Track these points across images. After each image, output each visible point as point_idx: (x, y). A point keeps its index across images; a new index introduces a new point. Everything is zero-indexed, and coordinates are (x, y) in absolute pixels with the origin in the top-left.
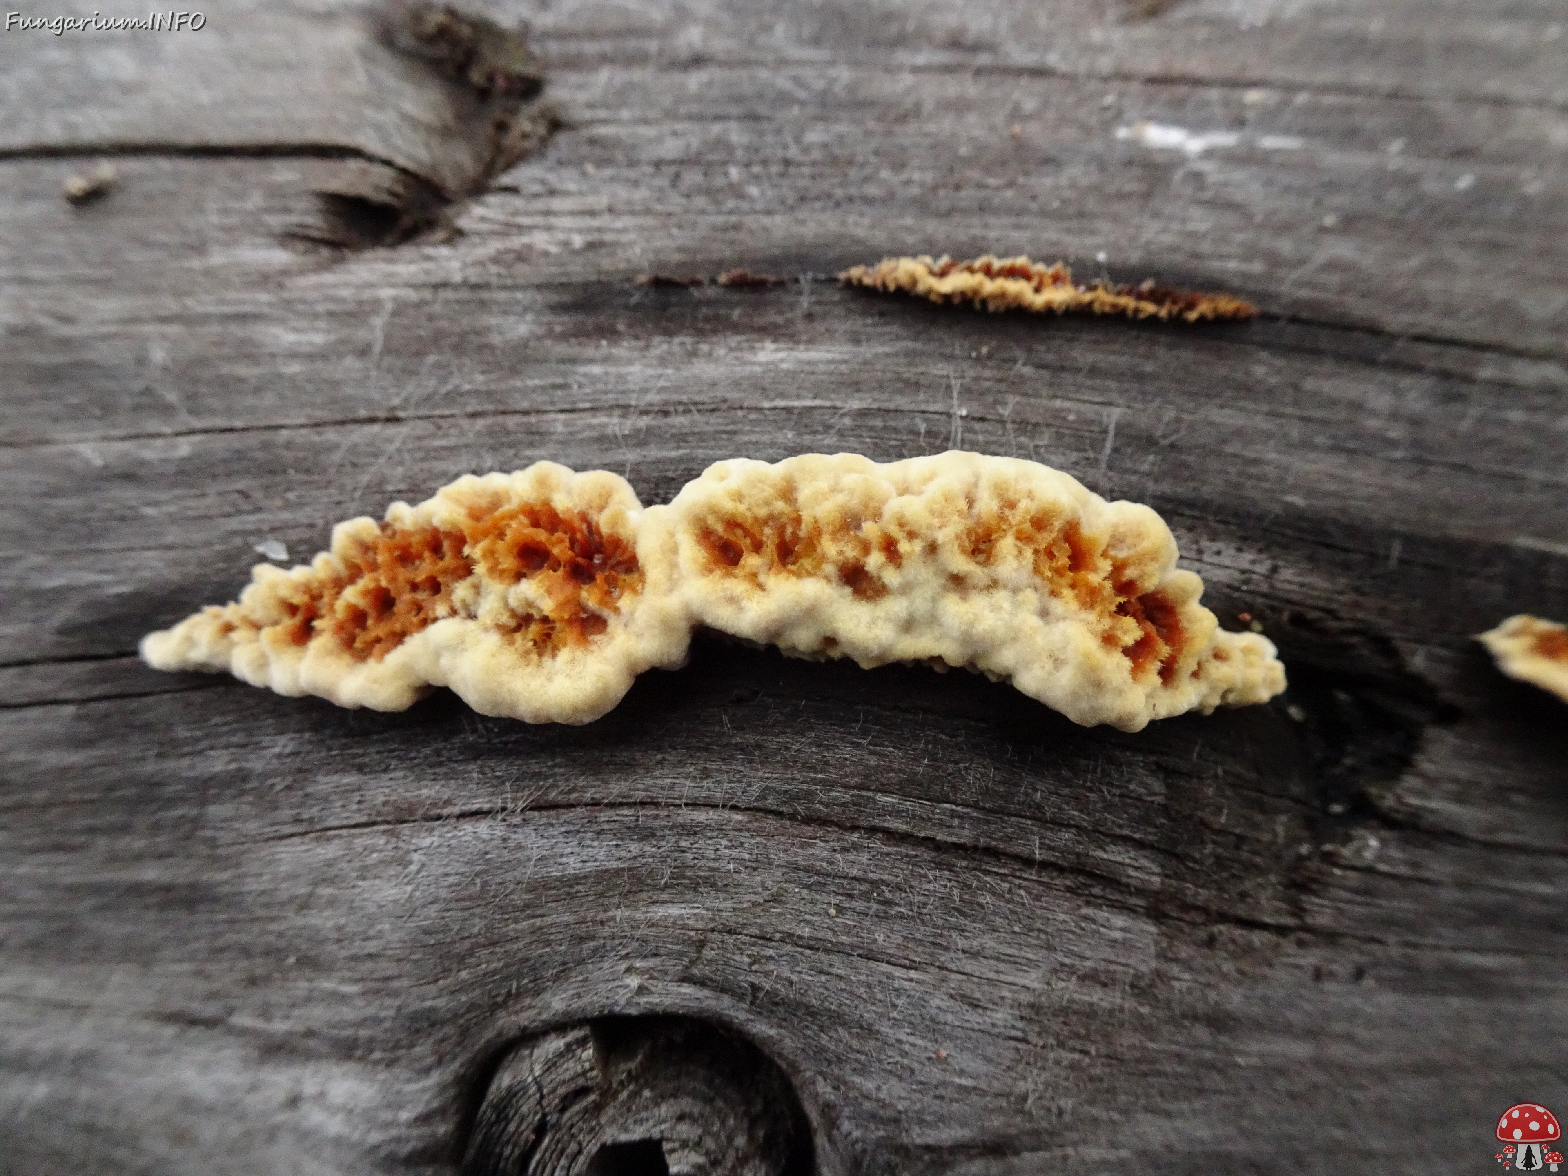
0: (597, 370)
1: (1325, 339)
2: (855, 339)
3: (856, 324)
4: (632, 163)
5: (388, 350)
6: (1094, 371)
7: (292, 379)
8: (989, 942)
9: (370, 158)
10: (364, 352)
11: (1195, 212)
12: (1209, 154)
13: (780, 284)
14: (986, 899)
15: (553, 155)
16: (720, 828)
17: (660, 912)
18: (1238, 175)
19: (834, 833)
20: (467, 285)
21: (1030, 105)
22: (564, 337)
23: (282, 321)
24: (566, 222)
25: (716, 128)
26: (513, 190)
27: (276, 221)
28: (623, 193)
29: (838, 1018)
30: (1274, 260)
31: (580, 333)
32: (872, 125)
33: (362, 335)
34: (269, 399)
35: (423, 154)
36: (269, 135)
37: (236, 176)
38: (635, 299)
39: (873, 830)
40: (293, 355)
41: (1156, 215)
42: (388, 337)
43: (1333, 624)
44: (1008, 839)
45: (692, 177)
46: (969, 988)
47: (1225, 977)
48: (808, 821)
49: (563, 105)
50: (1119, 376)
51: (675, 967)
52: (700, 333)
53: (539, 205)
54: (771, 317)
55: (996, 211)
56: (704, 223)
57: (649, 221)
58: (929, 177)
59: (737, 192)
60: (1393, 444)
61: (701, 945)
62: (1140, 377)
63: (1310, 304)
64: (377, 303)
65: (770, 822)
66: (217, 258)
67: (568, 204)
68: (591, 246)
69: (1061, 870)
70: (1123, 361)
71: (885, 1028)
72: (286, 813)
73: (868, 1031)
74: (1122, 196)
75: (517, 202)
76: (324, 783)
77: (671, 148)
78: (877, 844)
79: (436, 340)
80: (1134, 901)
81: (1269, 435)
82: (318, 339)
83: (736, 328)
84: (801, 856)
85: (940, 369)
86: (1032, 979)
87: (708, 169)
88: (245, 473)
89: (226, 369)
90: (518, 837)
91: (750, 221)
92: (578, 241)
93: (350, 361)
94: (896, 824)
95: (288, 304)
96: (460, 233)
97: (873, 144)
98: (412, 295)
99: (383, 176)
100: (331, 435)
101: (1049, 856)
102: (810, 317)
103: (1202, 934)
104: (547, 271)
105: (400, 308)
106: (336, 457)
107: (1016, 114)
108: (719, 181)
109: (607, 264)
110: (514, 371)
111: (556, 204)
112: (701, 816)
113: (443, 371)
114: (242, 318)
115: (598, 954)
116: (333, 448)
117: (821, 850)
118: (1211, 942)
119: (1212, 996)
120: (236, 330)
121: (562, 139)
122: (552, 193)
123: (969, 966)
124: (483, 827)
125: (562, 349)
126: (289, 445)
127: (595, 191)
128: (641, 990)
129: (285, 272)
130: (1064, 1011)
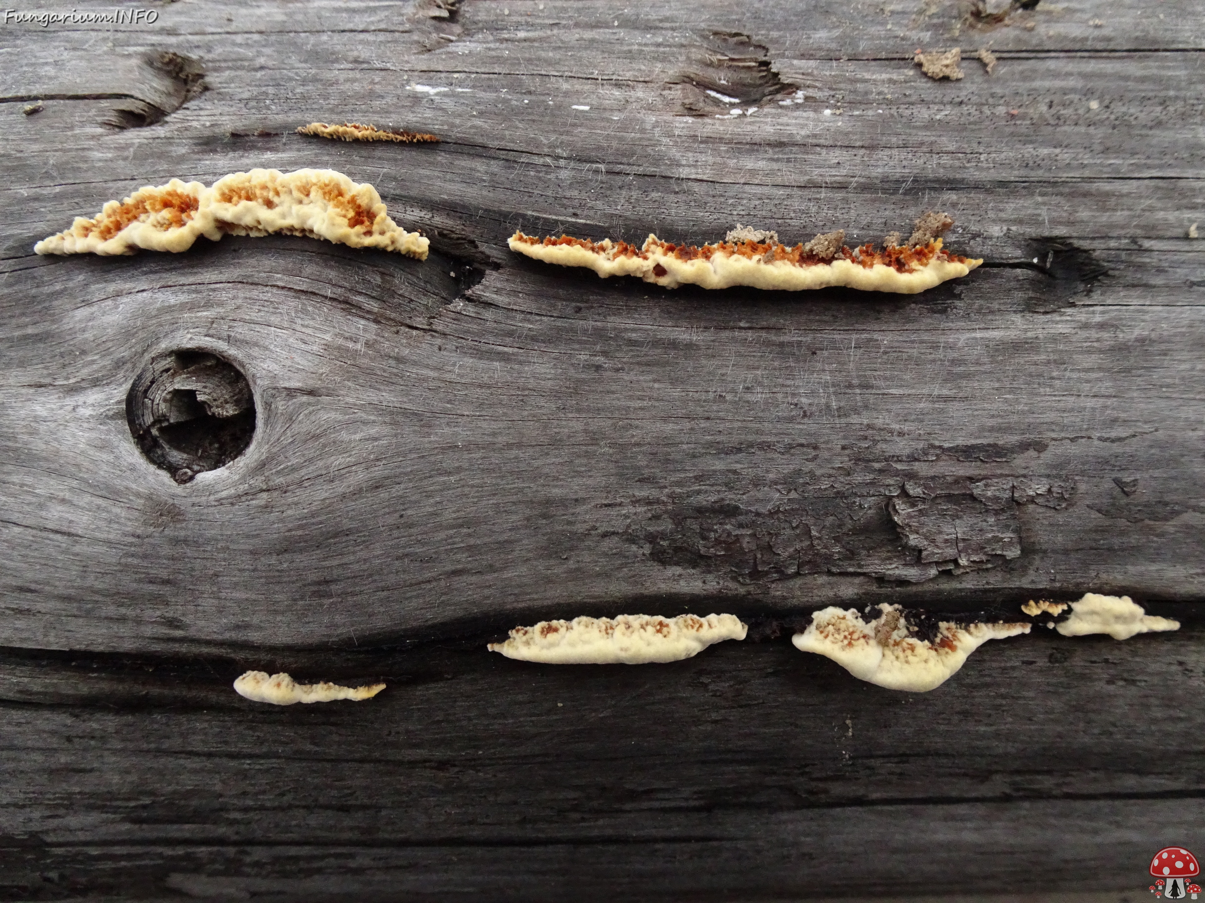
0: (208, 162)
1: (466, 149)
2: (299, 150)
3: (301, 146)
4: (231, 99)
5: (134, 158)
6: (380, 158)
7: (99, 168)
8: (311, 323)
9: (137, 99)
10: (125, 159)
11: (428, 111)
12: (437, 94)
13: (277, 134)
14: (310, 309)
15: (203, 97)
16: (224, 289)
17: (199, 314)
18: (446, 100)
19: (260, 287)
20: (166, 138)
21: (377, 80)
22: (198, 153)
23: (98, 150)
24: (205, 118)
25: (264, 89)
26: (187, 109)
27: (99, 119)
28: (227, 109)
29: (256, 344)
30: (452, 125)
31: (204, 152)
32: (320, 86)
33: (126, 154)
34: (90, 174)
35: (158, 100)
36: (100, 92)
37: (86, 105)
38: (226, 140)
39: (273, 286)
40: (100, 160)
41: (413, 112)
42: (135, 154)
43: (453, 235)
44: (319, 289)
45: (253, 103)
46: (303, 337)
47: (402, 344)
48: (252, 284)
49: (210, 83)
50: (388, 160)
51: (204, 331)
52: (245, 150)
53: (196, 113)
54: (272, 145)
55: (357, 112)
56: (254, 117)
57: (234, 117)
58: (336, 102)
59: (268, 108)
60: (484, 181)
61: (213, 323)
62: (396, 160)
63: (461, 138)
64: (133, 144)
65: (240, 285)
66: (77, 131)
67: (207, 113)
68: (212, 125)
69: (340, 302)
70: (391, 155)
71: (272, 347)
72: (78, 300)
73: (266, 348)
74: (403, 106)
75: (188, 112)
76: (93, 287)
77: (246, 95)
78: (275, 290)
79: (152, 155)
80: (368, 316)
81: (439, 177)
82: (110, 155)
83: (259, 149)
84: (248, 295)
85: (326, 158)
86: (328, 337)
87: (258, 101)
88: (79, 196)
89: (75, 165)
90: (156, 296)
91: (270, 117)
92: (208, 124)
93: (121, 162)
94: (280, 284)
95: (100, 145)
96: (167, 122)
97: (319, 92)
98: (145, 141)
99: (141, 104)
100: (110, 184)
101: (334, 296)
102: (285, 144)
103: (394, 329)
104: (196, 133)
105: (140, 145)
106: (111, 191)
107: (372, 82)
108: (262, 104)
109: (217, 130)
110: (178, 163)
111: (202, 113)
112: (218, 286)
113: (154, 164)
114: (83, 149)
115: (178, 329)
116: (110, 188)
117: (255, 292)
118: (397, 332)
119: (396, 350)
120: (81, 153)
121: (207, 93)
122: (201, 109)
123: (303, 330)
124: (145, 294)
125: (197, 156)
126: (95, 187)
127: (216, 108)
128: (191, 339)
129: (101, 135)
130: (339, 348)
